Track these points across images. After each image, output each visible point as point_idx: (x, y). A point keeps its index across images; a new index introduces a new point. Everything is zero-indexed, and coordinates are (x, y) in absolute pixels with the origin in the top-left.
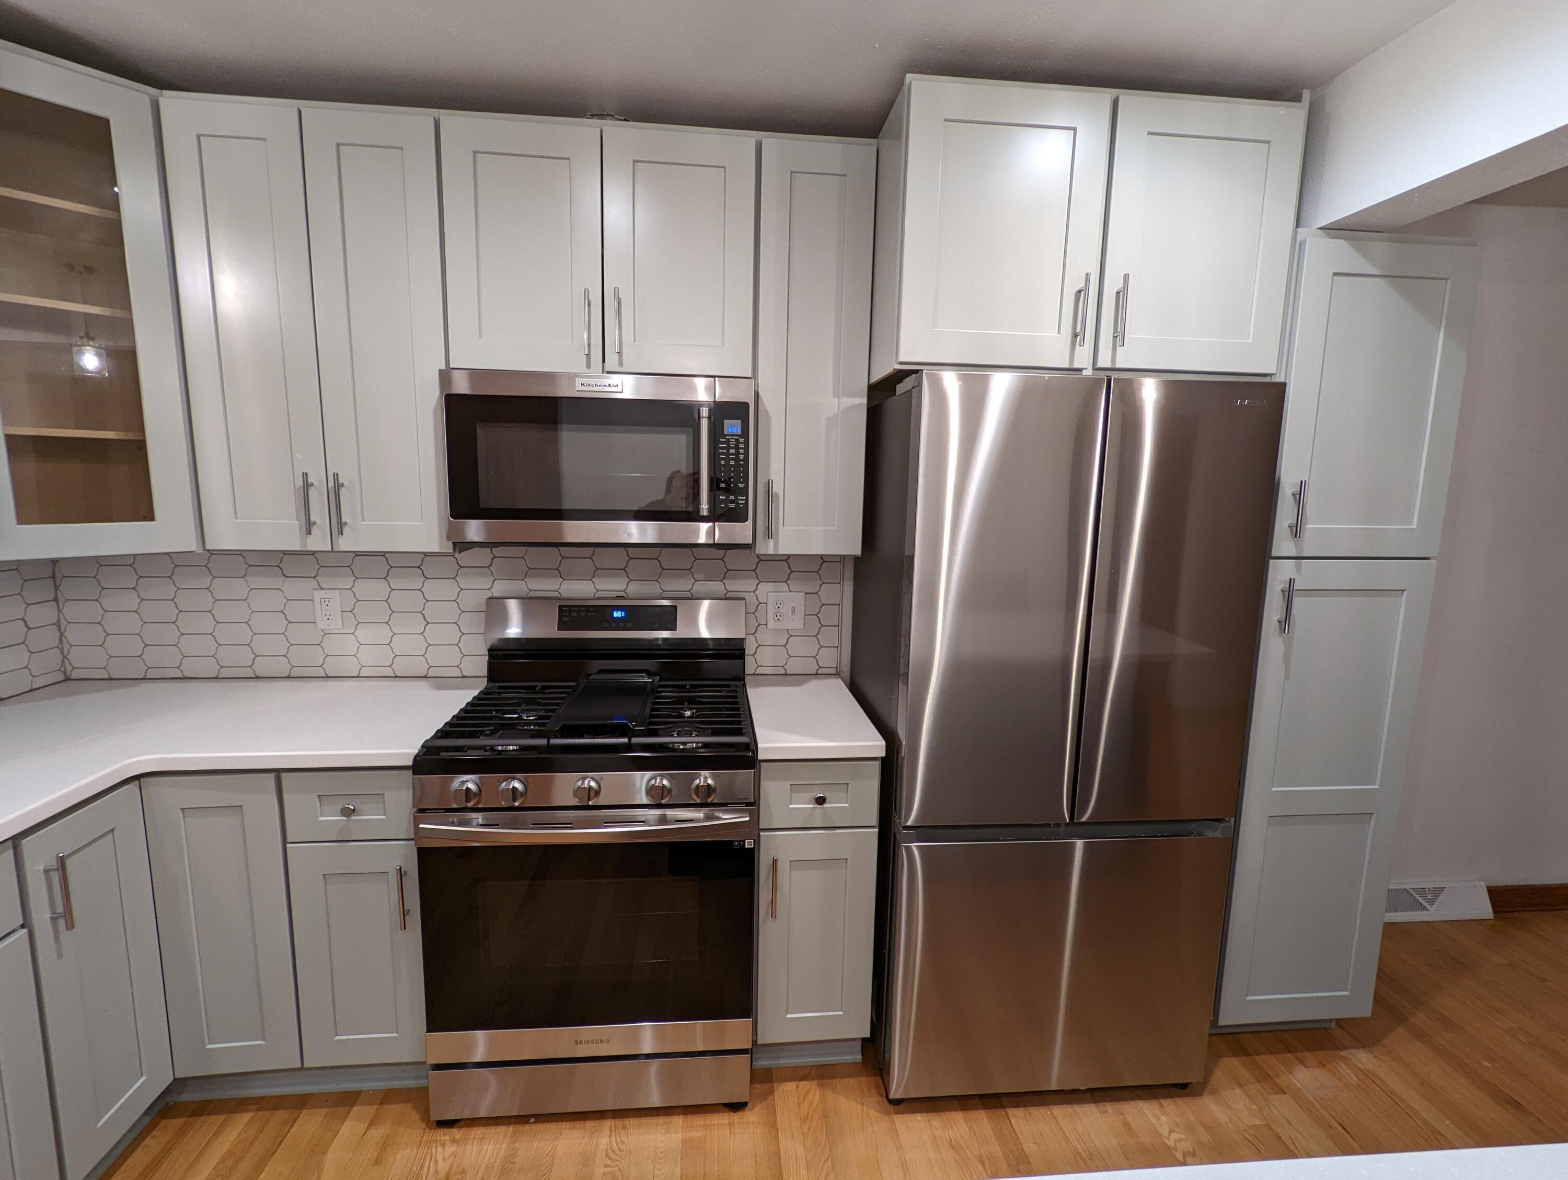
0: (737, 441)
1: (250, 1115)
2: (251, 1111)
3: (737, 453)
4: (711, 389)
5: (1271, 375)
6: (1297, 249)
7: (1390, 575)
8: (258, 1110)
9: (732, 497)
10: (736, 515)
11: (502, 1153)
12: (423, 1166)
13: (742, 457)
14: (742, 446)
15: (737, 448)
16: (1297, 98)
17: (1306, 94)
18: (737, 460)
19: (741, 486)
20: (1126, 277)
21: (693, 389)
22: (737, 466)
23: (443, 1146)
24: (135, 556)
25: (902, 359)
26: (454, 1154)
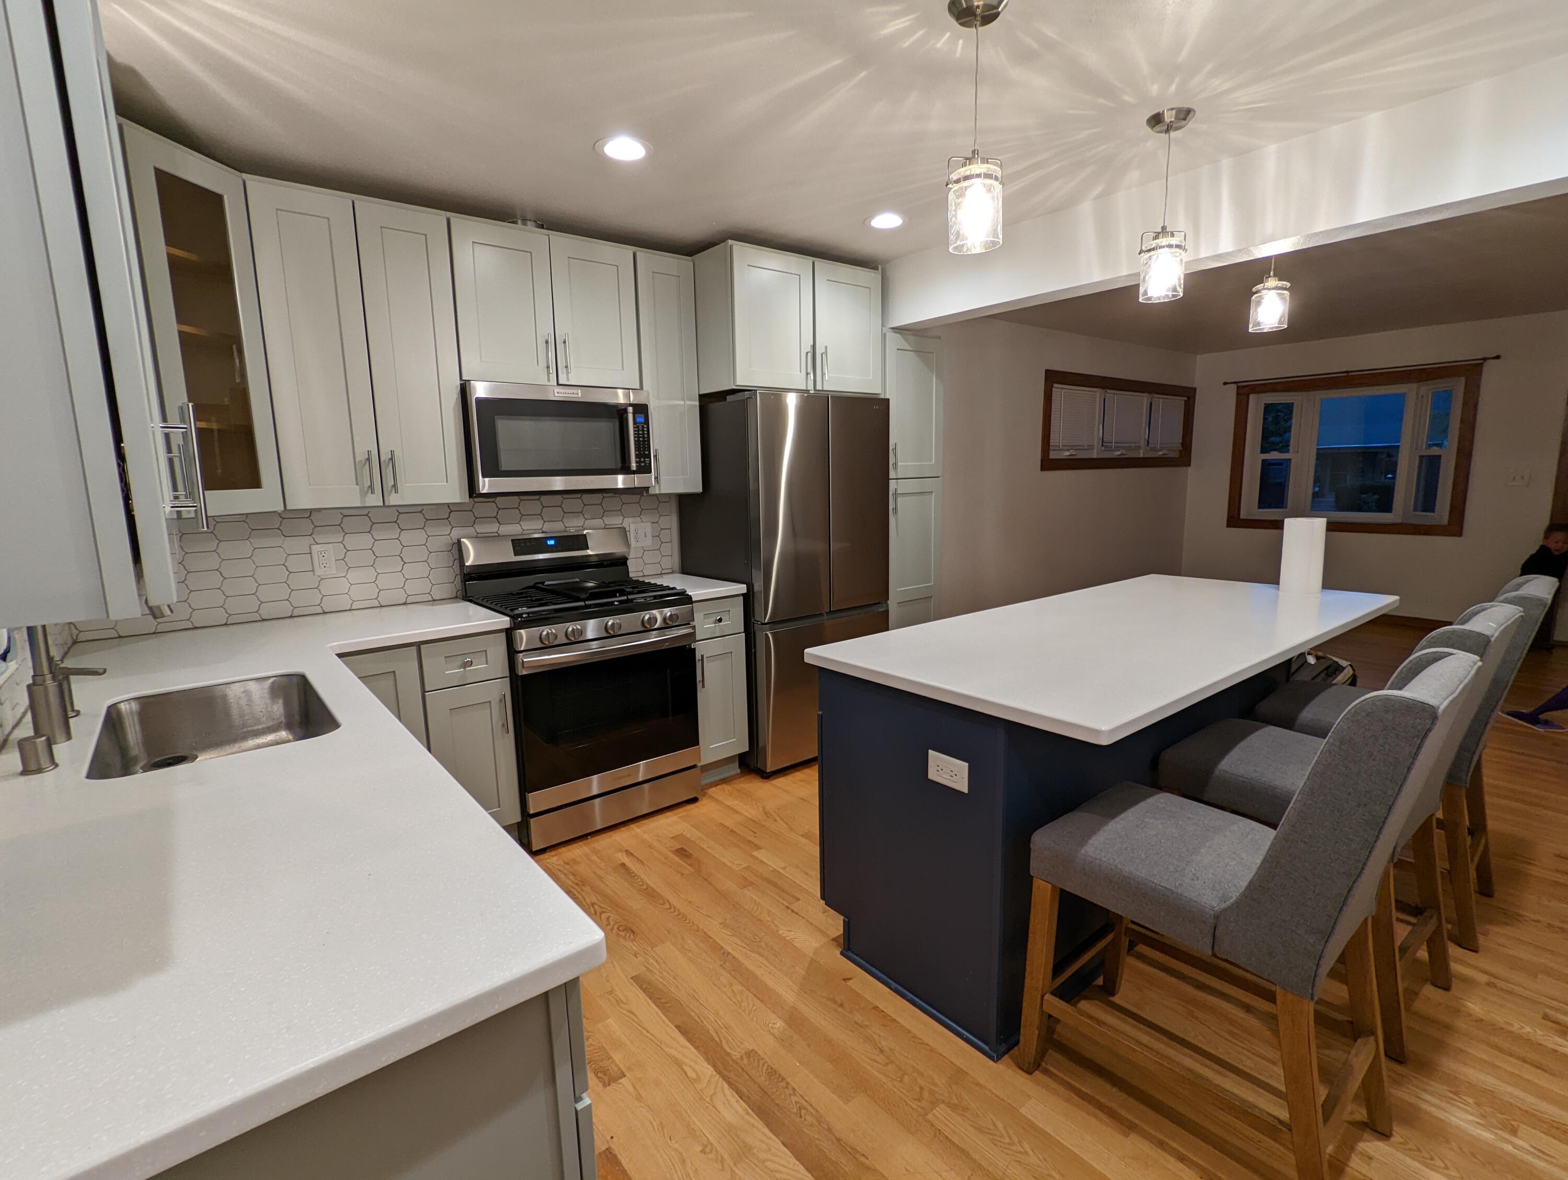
0: (643, 427)
3: (643, 434)
4: (628, 396)
5: (878, 394)
6: (884, 336)
7: (928, 484)
9: (642, 460)
10: (644, 469)
13: (646, 436)
14: (645, 429)
15: (643, 431)
16: (876, 268)
17: (880, 267)
18: (644, 437)
19: (647, 452)
20: (826, 347)
21: (617, 395)
22: (644, 441)
24: (247, 514)
25: (738, 384)
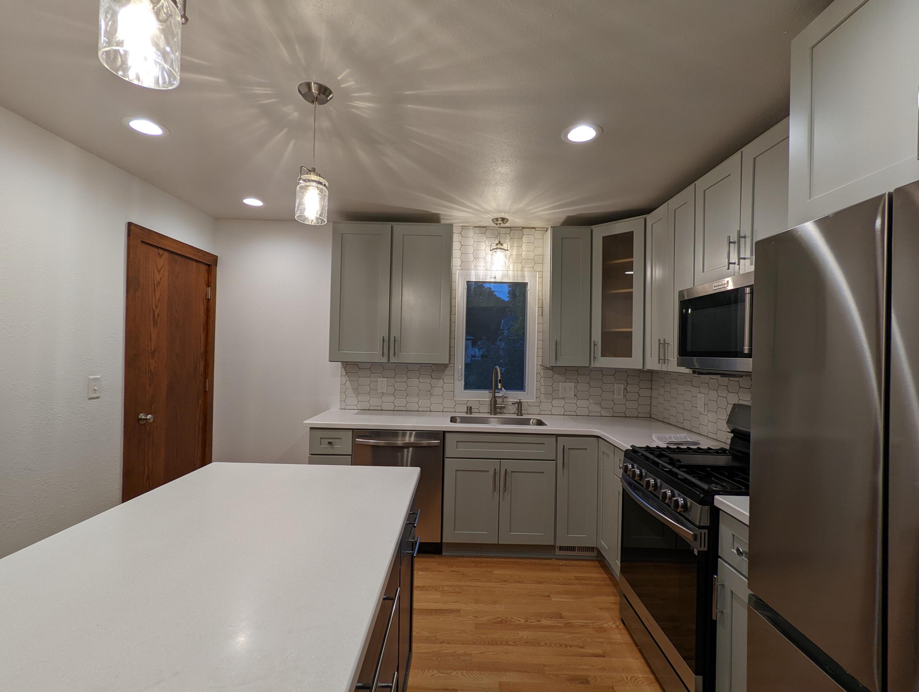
1: (607, 576)
2: (608, 575)
8: (609, 578)
11: (618, 641)
12: (604, 620)
23: (614, 623)
26: (612, 627)
